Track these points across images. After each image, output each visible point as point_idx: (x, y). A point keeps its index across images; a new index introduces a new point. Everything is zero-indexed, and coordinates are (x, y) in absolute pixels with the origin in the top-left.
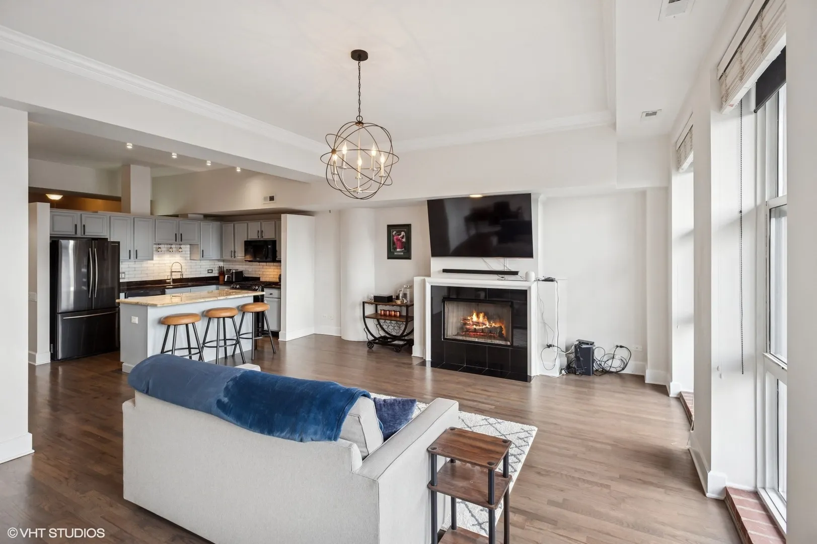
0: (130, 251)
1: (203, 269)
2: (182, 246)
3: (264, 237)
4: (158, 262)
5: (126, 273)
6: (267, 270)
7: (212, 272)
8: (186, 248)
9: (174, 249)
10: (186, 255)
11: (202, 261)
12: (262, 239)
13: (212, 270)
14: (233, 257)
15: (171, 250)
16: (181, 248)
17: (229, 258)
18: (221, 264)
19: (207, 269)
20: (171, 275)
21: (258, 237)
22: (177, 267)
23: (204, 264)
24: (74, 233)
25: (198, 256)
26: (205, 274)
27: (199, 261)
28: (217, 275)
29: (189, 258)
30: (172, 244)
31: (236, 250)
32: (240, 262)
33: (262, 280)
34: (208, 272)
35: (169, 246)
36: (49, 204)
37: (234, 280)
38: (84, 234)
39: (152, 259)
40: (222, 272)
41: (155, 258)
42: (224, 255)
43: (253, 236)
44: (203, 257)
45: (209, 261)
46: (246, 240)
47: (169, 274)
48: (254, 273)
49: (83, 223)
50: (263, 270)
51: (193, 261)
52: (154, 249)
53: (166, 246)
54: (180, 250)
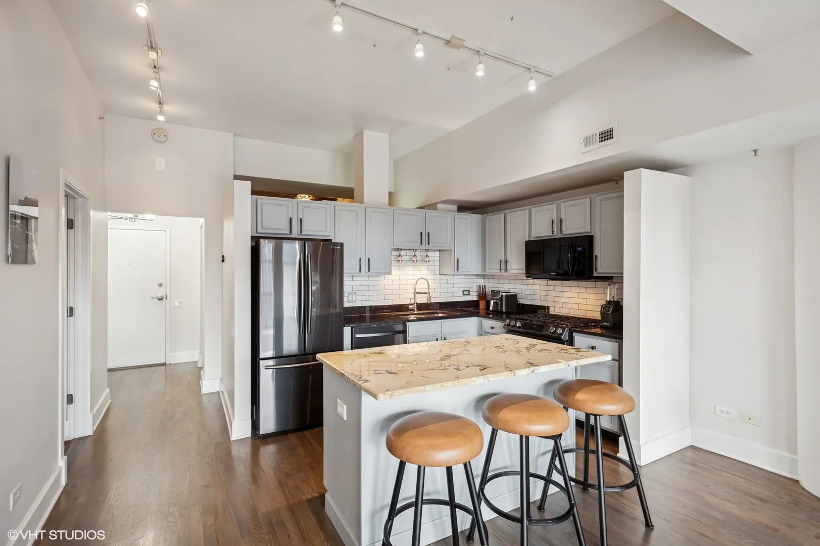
0: (360, 259)
1: (455, 290)
2: (429, 253)
3: (564, 233)
4: (397, 278)
5: (359, 294)
6: (565, 294)
7: (469, 294)
8: (435, 256)
9: (419, 258)
10: (434, 268)
11: (455, 277)
12: (560, 236)
13: (469, 291)
14: (503, 271)
15: (415, 259)
16: (427, 256)
17: (496, 271)
18: (481, 282)
19: (461, 290)
20: (415, 297)
21: (553, 232)
22: (422, 287)
23: (458, 281)
24: (288, 232)
25: (450, 269)
26: (459, 298)
27: (452, 277)
28: (475, 298)
29: (438, 272)
30: (416, 250)
31: (509, 258)
32: (515, 278)
33: (552, 311)
34: (464, 295)
35: (412, 253)
36: (250, 182)
37: (504, 310)
38: (301, 233)
39: (390, 273)
40: (483, 295)
41: (395, 271)
42: (487, 268)
43: (542, 230)
44: (458, 269)
45: (464, 277)
46: (528, 240)
47: (412, 296)
48: (534, 297)
49: (300, 216)
50: (554, 294)
51: (443, 277)
52: (393, 258)
53: (409, 253)
54: (427, 259)
